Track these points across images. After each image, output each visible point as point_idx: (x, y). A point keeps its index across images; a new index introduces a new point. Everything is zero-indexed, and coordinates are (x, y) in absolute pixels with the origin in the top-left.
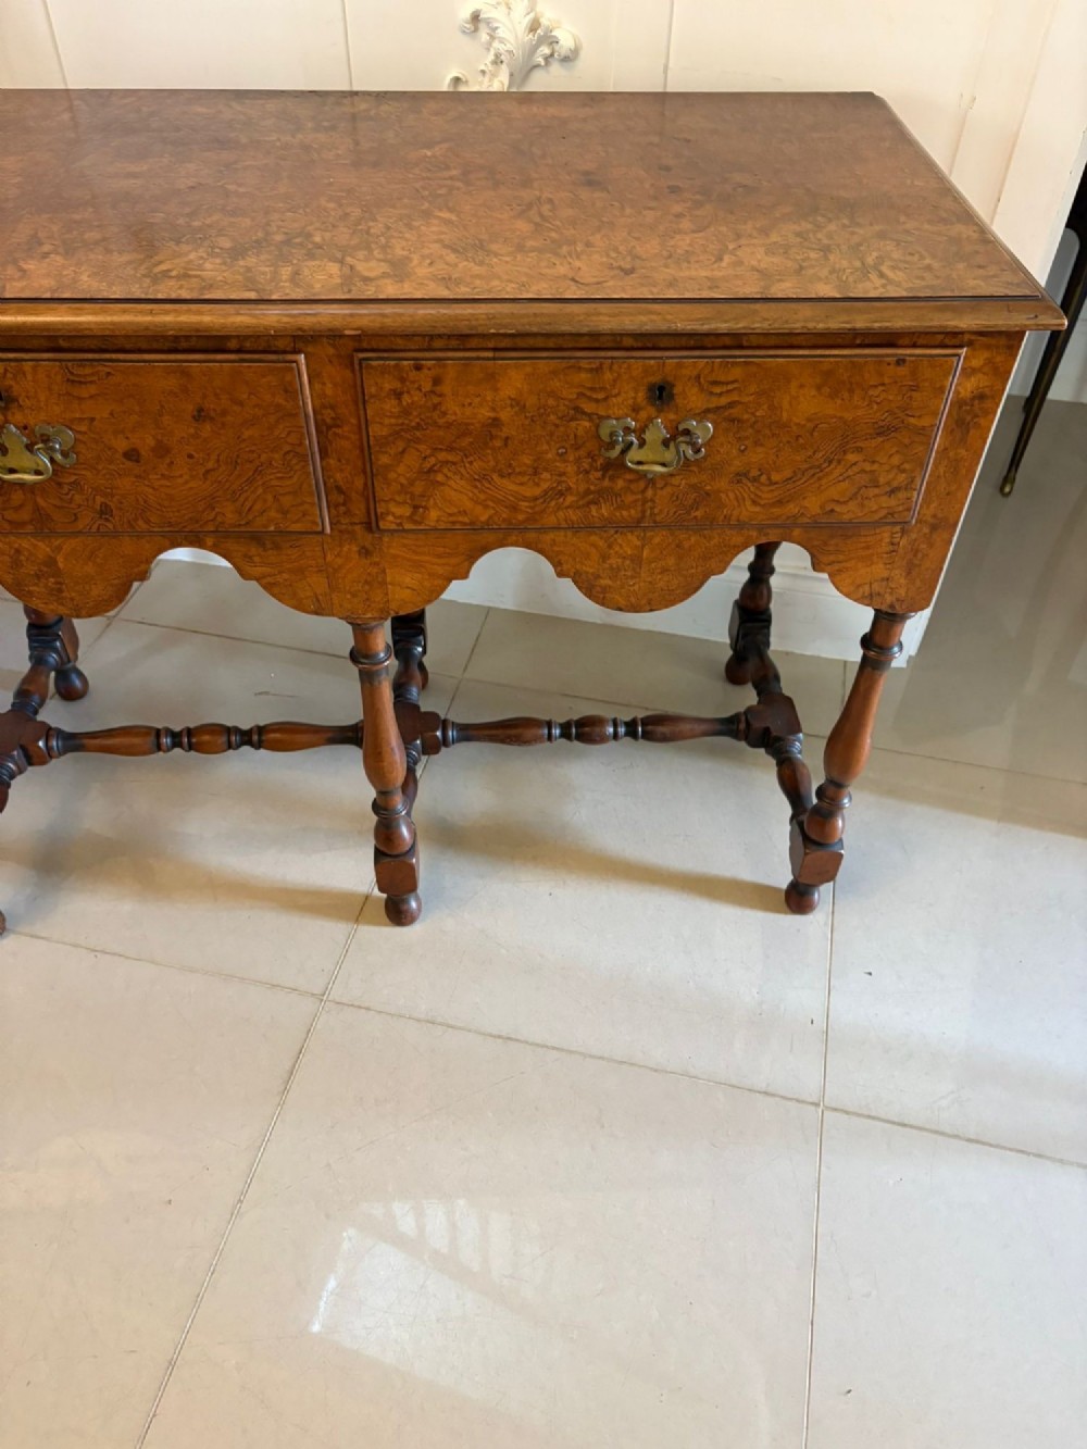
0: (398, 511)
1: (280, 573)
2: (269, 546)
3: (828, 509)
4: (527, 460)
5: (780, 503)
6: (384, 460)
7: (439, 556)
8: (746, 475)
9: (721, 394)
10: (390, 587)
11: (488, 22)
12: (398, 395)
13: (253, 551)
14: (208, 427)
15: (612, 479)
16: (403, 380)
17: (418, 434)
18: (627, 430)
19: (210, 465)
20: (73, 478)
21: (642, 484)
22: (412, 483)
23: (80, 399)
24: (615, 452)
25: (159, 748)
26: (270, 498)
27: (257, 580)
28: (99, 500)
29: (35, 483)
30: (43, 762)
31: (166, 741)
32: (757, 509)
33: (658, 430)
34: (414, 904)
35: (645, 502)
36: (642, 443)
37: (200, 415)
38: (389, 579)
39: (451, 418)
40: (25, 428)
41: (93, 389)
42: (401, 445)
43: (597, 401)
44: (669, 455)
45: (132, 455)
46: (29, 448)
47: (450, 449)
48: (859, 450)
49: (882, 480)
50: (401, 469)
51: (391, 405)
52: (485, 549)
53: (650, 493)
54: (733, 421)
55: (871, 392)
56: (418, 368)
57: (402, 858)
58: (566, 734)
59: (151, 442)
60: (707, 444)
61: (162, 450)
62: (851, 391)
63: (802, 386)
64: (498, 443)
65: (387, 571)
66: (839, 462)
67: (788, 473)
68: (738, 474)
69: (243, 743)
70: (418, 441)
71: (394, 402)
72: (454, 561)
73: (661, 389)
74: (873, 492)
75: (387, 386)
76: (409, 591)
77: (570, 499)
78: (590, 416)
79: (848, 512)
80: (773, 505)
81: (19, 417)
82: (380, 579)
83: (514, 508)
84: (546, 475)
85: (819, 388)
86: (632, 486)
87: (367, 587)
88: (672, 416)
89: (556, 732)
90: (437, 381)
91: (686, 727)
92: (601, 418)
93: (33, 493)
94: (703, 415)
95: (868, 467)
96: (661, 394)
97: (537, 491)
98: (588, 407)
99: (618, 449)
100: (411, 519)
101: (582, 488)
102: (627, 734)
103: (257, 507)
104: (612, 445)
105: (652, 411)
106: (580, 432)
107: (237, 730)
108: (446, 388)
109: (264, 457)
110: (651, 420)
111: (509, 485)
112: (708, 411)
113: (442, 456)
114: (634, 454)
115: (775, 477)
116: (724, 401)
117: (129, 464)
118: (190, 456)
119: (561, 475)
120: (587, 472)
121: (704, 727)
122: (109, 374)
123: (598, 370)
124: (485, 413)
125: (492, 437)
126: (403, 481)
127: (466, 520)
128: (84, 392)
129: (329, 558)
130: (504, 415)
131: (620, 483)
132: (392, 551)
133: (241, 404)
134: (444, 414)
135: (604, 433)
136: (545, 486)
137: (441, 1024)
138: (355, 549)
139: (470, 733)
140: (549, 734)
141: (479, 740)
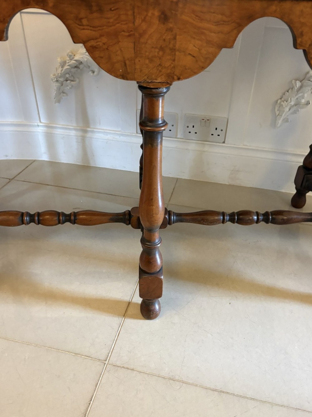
1: (101, 36)
2: (94, 8)
7: (218, 23)
10: (177, 53)
13: (83, 13)
25: (23, 223)
27: (84, 43)
31: (26, 219)
34: (157, 307)
38: (177, 46)
52: (251, 18)
57: (155, 275)
58: (232, 219)
65: (177, 37)
69: (66, 221)
72: (226, 29)
76: (190, 58)
82: (171, 46)
87: (161, 53)
89: (227, 218)
102: (264, 220)
107: (63, 214)
129: (138, 22)
132: (184, 17)
137: (178, 381)
138: (157, 13)
139: (182, 217)
140: (224, 219)
141: (187, 221)
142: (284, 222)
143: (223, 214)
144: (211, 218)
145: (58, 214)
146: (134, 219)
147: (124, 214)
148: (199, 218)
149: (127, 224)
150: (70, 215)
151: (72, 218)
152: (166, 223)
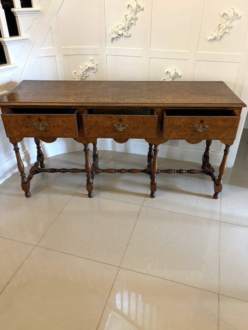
0: (166, 136)
3: (224, 137)
4: (184, 130)
5: (217, 136)
6: (165, 130)
8: (212, 132)
9: (209, 122)
11: (169, 72)
12: (169, 121)
14: (144, 124)
15: (195, 133)
16: (170, 120)
17: (170, 126)
18: (197, 126)
19: (143, 129)
20: (126, 131)
21: (199, 133)
22: (168, 133)
23: (130, 121)
24: (195, 129)
25: (115, 172)
26: (150, 134)
28: (128, 134)
29: (122, 131)
30: (98, 174)
31: (116, 171)
32: (214, 137)
33: (201, 126)
34: (155, 195)
35: (199, 136)
36: (199, 128)
37: (144, 123)
39: (175, 124)
40: (122, 124)
41: (132, 120)
42: (168, 128)
43: (194, 122)
44: (203, 130)
45: (134, 128)
46: (122, 127)
47: (174, 128)
48: (228, 129)
49: (231, 134)
50: (167, 131)
51: (168, 123)
53: (200, 134)
54: (211, 125)
55: (229, 122)
56: (172, 118)
58: (177, 172)
59: (137, 126)
60: (207, 128)
61: (138, 127)
62: (226, 122)
63: (220, 121)
64: (180, 128)
66: (225, 131)
67: (218, 132)
68: (211, 132)
69: (127, 172)
70: (170, 127)
71: (168, 122)
73: (202, 121)
74: (229, 135)
75: (168, 120)
77: (189, 135)
78: (192, 124)
79: (226, 138)
80: (216, 137)
81: (122, 123)
83: (181, 136)
84: (186, 132)
85: (222, 121)
86: (197, 134)
88: (203, 125)
89: (176, 171)
90: (174, 120)
91: (197, 171)
92: (194, 125)
93: (121, 132)
94: (207, 125)
95: (229, 132)
96: (202, 122)
97: (185, 134)
98: (192, 123)
99: (196, 128)
100: (167, 138)
101: (191, 134)
102: (187, 172)
103: (148, 135)
104: (195, 128)
105: (201, 124)
106: (191, 127)
108: (175, 121)
109: (150, 128)
110: (200, 125)
111: (181, 133)
112: (208, 124)
113: (173, 129)
114: (198, 130)
115: (216, 133)
116: (210, 123)
117: (133, 129)
118: (141, 128)
119: (188, 132)
120: (191, 132)
121: (199, 171)
122: (134, 118)
123: (194, 119)
124: (179, 124)
125: (180, 127)
126: (167, 132)
127: (175, 138)
128: (131, 120)
130: (182, 124)
131: (196, 133)
133: (149, 121)
134: (174, 124)
135: (194, 127)
136: (186, 133)
139: (162, 171)
140: (175, 172)
141: (163, 172)
142: (193, 173)
143: (175, 170)
144: (171, 172)
145: (126, 170)
146: (147, 171)
147: (144, 170)
148: (167, 171)
149: (145, 173)
150: (129, 170)
151: (130, 171)
152: (158, 173)
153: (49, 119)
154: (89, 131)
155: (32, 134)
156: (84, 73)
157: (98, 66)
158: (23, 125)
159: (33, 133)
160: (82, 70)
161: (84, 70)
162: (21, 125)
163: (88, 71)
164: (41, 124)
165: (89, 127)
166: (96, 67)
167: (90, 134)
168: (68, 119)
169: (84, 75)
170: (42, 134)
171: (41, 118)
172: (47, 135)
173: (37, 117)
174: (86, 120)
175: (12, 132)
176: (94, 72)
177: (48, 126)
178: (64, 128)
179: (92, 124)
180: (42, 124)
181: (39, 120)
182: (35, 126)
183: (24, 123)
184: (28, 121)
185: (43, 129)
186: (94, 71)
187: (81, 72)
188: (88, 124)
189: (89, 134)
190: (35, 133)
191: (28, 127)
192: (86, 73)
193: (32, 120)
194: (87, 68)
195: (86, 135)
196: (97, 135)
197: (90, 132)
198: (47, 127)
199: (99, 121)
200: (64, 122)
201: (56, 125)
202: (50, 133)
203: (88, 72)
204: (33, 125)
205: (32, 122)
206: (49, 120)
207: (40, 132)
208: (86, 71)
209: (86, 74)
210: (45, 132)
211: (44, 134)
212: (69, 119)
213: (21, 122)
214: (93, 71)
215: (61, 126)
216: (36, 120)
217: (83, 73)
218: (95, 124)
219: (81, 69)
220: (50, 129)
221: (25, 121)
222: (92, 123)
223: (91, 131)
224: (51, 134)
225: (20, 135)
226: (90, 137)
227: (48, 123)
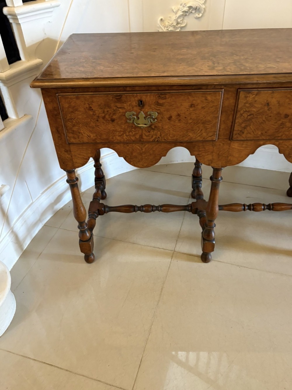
31: (246, 207)
145: (264, 205)
150: (269, 205)
151: (271, 207)
153: (161, 101)
154: (243, 125)
155: (119, 136)
156: (179, 20)
157: (207, 4)
158: (104, 118)
159: (123, 134)
160: (176, 13)
161: (180, 13)
162: (98, 117)
163: (186, 15)
164: (142, 114)
165: (246, 116)
166: (204, 6)
167: (246, 132)
168: (205, 101)
169: (179, 25)
170: (141, 136)
171: (143, 99)
172: (152, 137)
173: (136, 99)
174: (244, 102)
175: (79, 133)
176: (199, 18)
177: (156, 118)
178: (191, 121)
179: (254, 110)
180: (146, 113)
181: (139, 106)
182: (130, 119)
183: (106, 113)
184: (116, 106)
185: (145, 124)
186: (199, 14)
187: (175, 18)
188: (246, 111)
189: (243, 133)
190: (127, 134)
191: (113, 120)
192: (182, 20)
193: (125, 105)
194: (186, 9)
195: (236, 134)
196: (260, 133)
197: (245, 128)
198: (154, 119)
199: (273, 102)
200: (194, 107)
201: (174, 114)
202: (159, 133)
203: (186, 18)
204: (125, 115)
205: (124, 111)
206: (161, 105)
207: (137, 132)
208: (183, 15)
209: (182, 23)
210: (149, 132)
211: (147, 136)
212: (206, 99)
213: (100, 110)
214: (197, 15)
215: (186, 118)
216: (134, 104)
217: (177, 20)
218: (261, 111)
219: (174, 11)
220: (160, 125)
221: (109, 107)
222: (255, 107)
223: (249, 126)
224: (161, 135)
225: (96, 139)
226: (244, 138)
227: (159, 112)
